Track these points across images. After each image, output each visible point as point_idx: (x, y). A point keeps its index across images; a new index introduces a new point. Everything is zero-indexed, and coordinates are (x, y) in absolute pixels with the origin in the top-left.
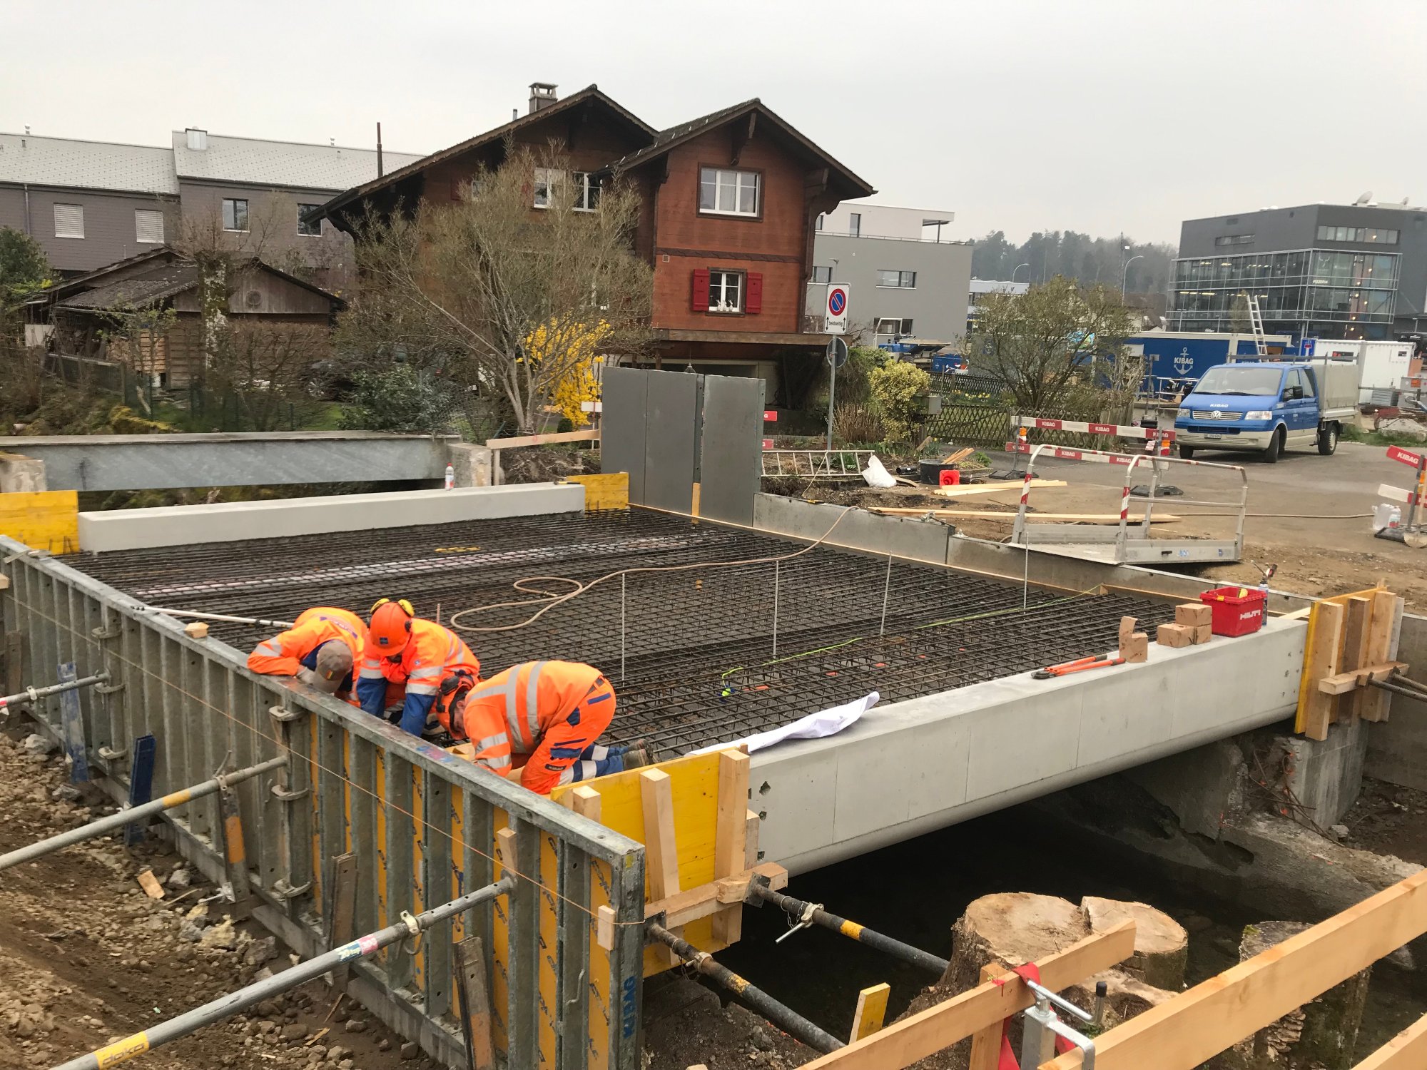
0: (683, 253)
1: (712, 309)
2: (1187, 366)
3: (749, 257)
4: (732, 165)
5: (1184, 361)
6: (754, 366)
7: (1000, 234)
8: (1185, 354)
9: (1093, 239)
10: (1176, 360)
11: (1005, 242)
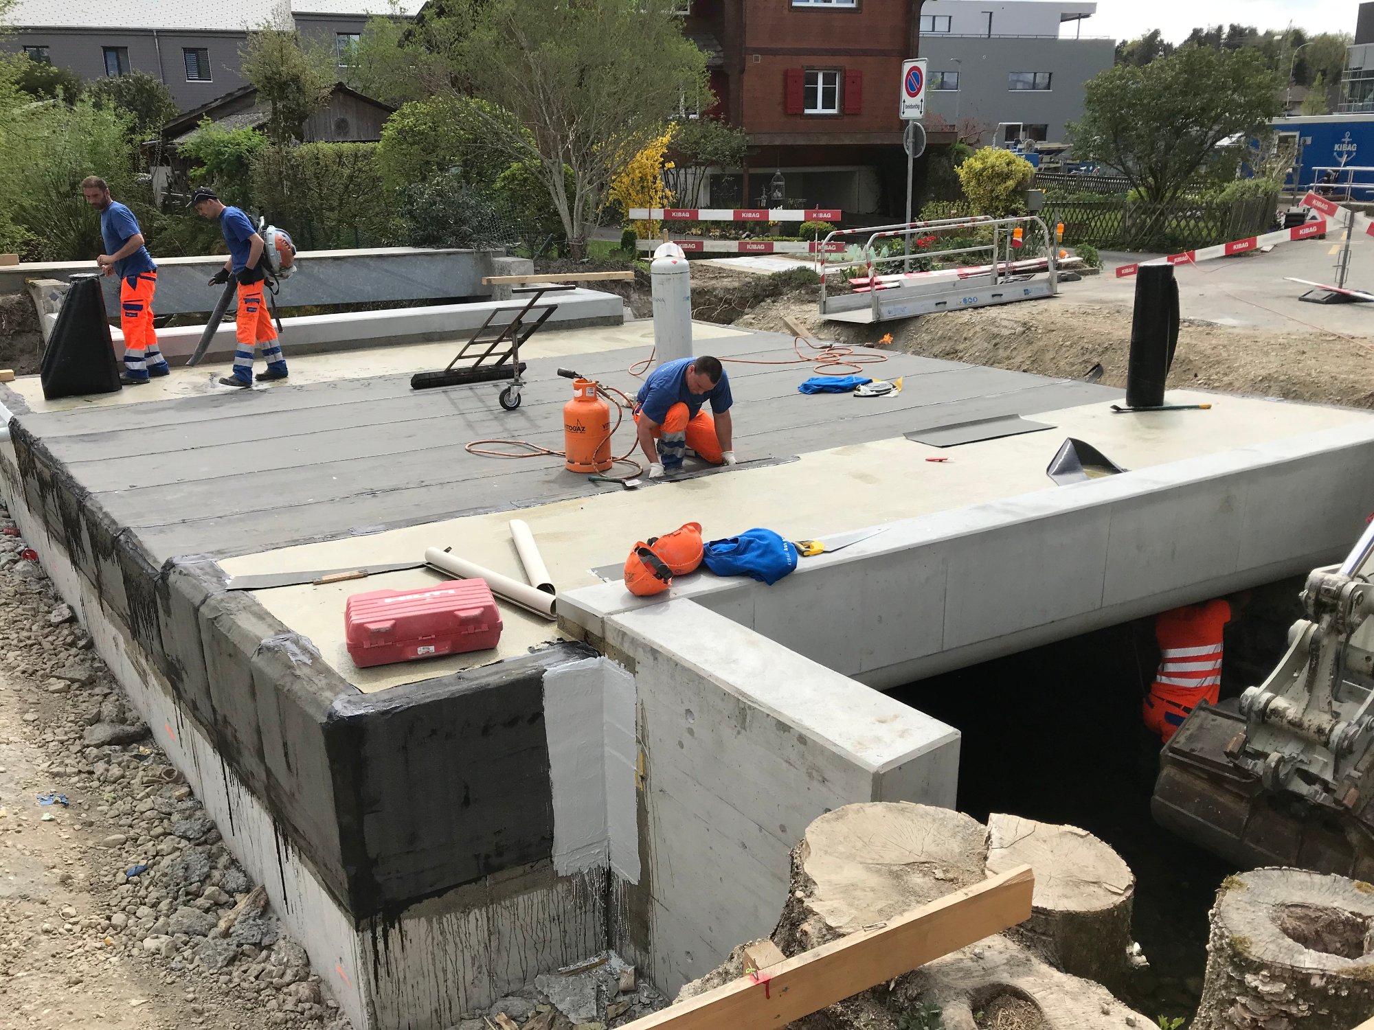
0: (775, 52)
1: (808, 111)
2: (1349, 153)
3: (848, 53)
5: (1345, 148)
6: (855, 172)
7: (1156, 33)
8: (1347, 140)
9: (1261, 32)
10: (1336, 147)
11: (1162, 41)
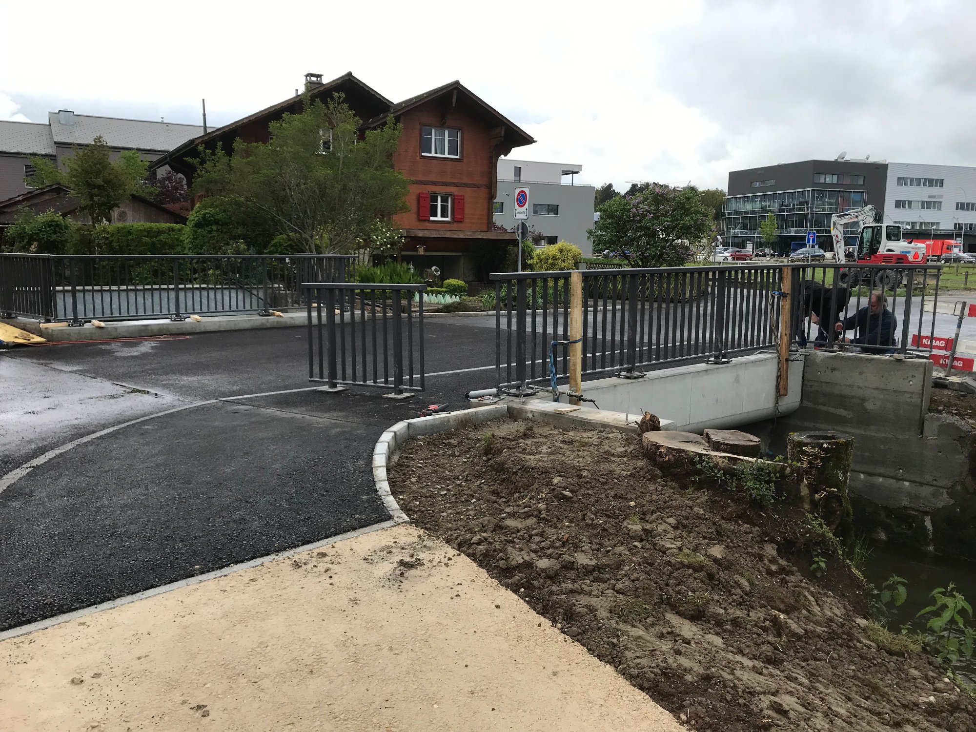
1: (432, 219)
3: (455, 185)
4: (442, 125)
6: (461, 256)
